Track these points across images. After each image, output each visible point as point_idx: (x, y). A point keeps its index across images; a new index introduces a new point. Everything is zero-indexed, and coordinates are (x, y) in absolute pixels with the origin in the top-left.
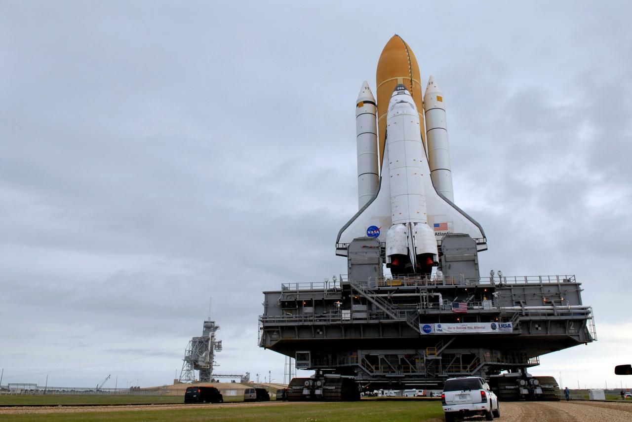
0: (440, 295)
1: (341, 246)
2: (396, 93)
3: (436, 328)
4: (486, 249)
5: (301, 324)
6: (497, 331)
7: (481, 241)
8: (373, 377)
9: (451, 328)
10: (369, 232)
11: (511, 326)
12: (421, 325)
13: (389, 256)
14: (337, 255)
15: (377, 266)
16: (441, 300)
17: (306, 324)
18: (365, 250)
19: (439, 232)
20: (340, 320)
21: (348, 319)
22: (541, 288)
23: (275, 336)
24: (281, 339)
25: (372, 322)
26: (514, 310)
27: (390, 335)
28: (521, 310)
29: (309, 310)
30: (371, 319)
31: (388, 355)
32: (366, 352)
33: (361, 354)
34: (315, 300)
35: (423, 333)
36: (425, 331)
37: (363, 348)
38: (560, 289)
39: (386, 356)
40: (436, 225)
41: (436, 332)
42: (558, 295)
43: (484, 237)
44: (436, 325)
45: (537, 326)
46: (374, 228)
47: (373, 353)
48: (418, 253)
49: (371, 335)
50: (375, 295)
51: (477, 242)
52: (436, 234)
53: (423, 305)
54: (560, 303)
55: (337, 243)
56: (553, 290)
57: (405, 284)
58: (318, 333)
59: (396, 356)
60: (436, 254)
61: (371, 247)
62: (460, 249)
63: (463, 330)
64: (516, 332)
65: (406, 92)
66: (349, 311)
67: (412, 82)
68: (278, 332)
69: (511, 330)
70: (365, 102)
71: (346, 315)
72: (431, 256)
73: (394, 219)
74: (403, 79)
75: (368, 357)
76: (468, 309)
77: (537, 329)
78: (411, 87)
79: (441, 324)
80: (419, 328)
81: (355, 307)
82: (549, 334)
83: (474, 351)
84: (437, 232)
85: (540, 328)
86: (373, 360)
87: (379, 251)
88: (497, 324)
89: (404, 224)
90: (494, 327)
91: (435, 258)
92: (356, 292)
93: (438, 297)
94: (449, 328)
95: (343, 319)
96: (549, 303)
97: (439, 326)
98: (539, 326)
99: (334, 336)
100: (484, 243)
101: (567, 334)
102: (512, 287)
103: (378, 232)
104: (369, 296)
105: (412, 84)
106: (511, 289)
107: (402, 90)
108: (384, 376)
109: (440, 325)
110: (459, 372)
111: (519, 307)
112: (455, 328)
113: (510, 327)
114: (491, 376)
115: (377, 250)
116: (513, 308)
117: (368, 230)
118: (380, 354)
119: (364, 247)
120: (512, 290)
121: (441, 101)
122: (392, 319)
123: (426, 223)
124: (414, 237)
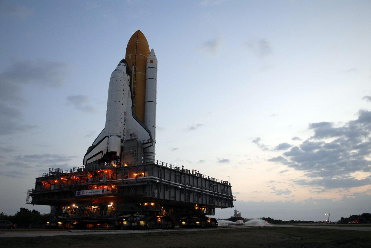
3: (82, 193)
6: (105, 193)
7: (150, 141)
21: (53, 190)
25: (60, 190)
35: (77, 195)
40: (131, 135)
41: (82, 195)
44: (82, 191)
53: (76, 181)
54: (142, 175)
56: (141, 168)
60: (118, 152)
63: (91, 193)
66: (53, 186)
67: (136, 56)
69: (110, 193)
72: (115, 153)
76: (92, 182)
77: (132, 191)
78: (135, 59)
79: (84, 191)
85: (133, 191)
90: (103, 191)
94: (86, 193)
95: (51, 190)
98: (133, 189)
105: (136, 57)
112: (88, 193)
113: (109, 191)
114: (118, 217)
121: (153, 63)
122: (63, 189)
123: (117, 135)
124: (108, 143)
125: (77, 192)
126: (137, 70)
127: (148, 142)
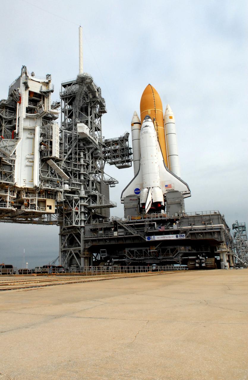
0: (155, 223)
1: (123, 199)
2: (144, 121)
3: (153, 238)
4: (191, 196)
5: (98, 238)
6: (179, 238)
7: (188, 192)
8: (132, 259)
10: (135, 192)
11: (185, 236)
12: (146, 237)
13: (141, 204)
14: (121, 203)
15: (137, 209)
16: (156, 225)
17: (100, 238)
18: (131, 201)
19: (168, 189)
20: (113, 236)
22: (202, 217)
23: (89, 244)
24: (92, 245)
25: (126, 236)
26: (188, 228)
27: (137, 241)
28: (191, 228)
29: (101, 232)
30: (126, 235)
31: (139, 250)
32: (129, 249)
33: (127, 250)
34: (104, 228)
35: (147, 240)
36: (148, 239)
37: (128, 247)
38: (211, 217)
39: (138, 250)
40: (166, 186)
41: (153, 240)
42: (210, 220)
43: (189, 190)
44: (153, 236)
45: (200, 235)
46: (137, 189)
47: (132, 249)
48: (153, 202)
49: (128, 242)
50: (126, 225)
53: (146, 228)
54: (210, 224)
55: (121, 197)
56: (208, 218)
57: (143, 218)
58: (107, 242)
59: (142, 250)
60: (162, 202)
61: (134, 200)
62: (174, 198)
63: (164, 238)
64: (188, 238)
65: (150, 120)
66: (117, 232)
67: (155, 111)
68: (90, 242)
69: (184, 238)
70: (135, 123)
71: (116, 234)
72: (160, 203)
73: (144, 186)
74: (151, 110)
75: (129, 251)
76: (165, 229)
77: (200, 236)
78: (155, 114)
79: (155, 236)
80: (145, 238)
81: (119, 230)
82: (205, 239)
83: (176, 247)
84: (167, 189)
85: (201, 236)
86: (132, 252)
88: (178, 235)
89: (148, 188)
90: (177, 237)
92: (119, 224)
93: (154, 224)
94: (158, 238)
96: (205, 224)
97: (154, 237)
98: (201, 235)
99: (113, 243)
100: (190, 193)
101: (213, 238)
102: (189, 217)
103: (139, 191)
104: (123, 225)
105: (155, 112)
107: (147, 119)
108: (135, 259)
110: (169, 256)
111: (190, 227)
112: (160, 238)
114: (183, 258)
115: (136, 201)
117: (135, 190)
118: (135, 249)
119: (131, 200)
120: (189, 219)
121: (172, 118)
122: (133, 235)
123: (158, 187)
124: (152, 194)
126: (158, 125)
127: (186, 193)
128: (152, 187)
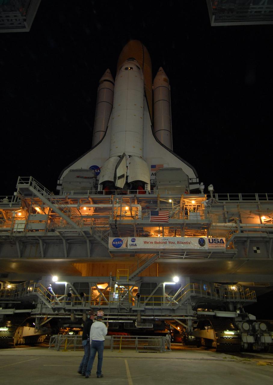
0: (140, 207)
9: (148, 243)
11: (225, 242)
13: (101, 183)
16: (140, 212)
18: (79, 180)
20: (11, 230)
21: (20, 230)
22: (258, 205)
27: (78, 255)
28: (236, 227)
31: (78, 283)
35: (111, 248)
36: (115, 246)
40: (153, 166)
41: (129, 247)
43: (197, 178)
44: (130, 238)
45: (255, 248)
46: (95, 168)
48: (129, 180)
49: (55, 255)
51: (190, 181)
52: (152, 174)
60: (147, 183)
61: (85, 178)
62: (172, 181)
63: (162, 245)
64: (231, 251)
66: (24, 222)
71: (20, 226)
72: (143, 183)
73: (111, 153)
77: (255, 251)
79: (136, 238)
80: (107, 243)
82: (270, 258)
84: (154, 172)
85: (258, 251)
87: (92, 181)
88: (206, 238)
89: (119, 156)
90: (202, 242)
91: (147, 187)
94: (145, 242)
95: (15, 230)
96: (268, 222)
97: (133, 241)
98: (258, 248)
100: (197, 183)
102: (225, 203)
106: (223, 206)
109: (134, 239)
111: (233, 224)
112: (152, 243)
113: (223, 242)
116: (226, 224)
119: (78, 177)
123: (141, 157)
124: (127, 167)
125: (111, 240)
128: (130, 156)
